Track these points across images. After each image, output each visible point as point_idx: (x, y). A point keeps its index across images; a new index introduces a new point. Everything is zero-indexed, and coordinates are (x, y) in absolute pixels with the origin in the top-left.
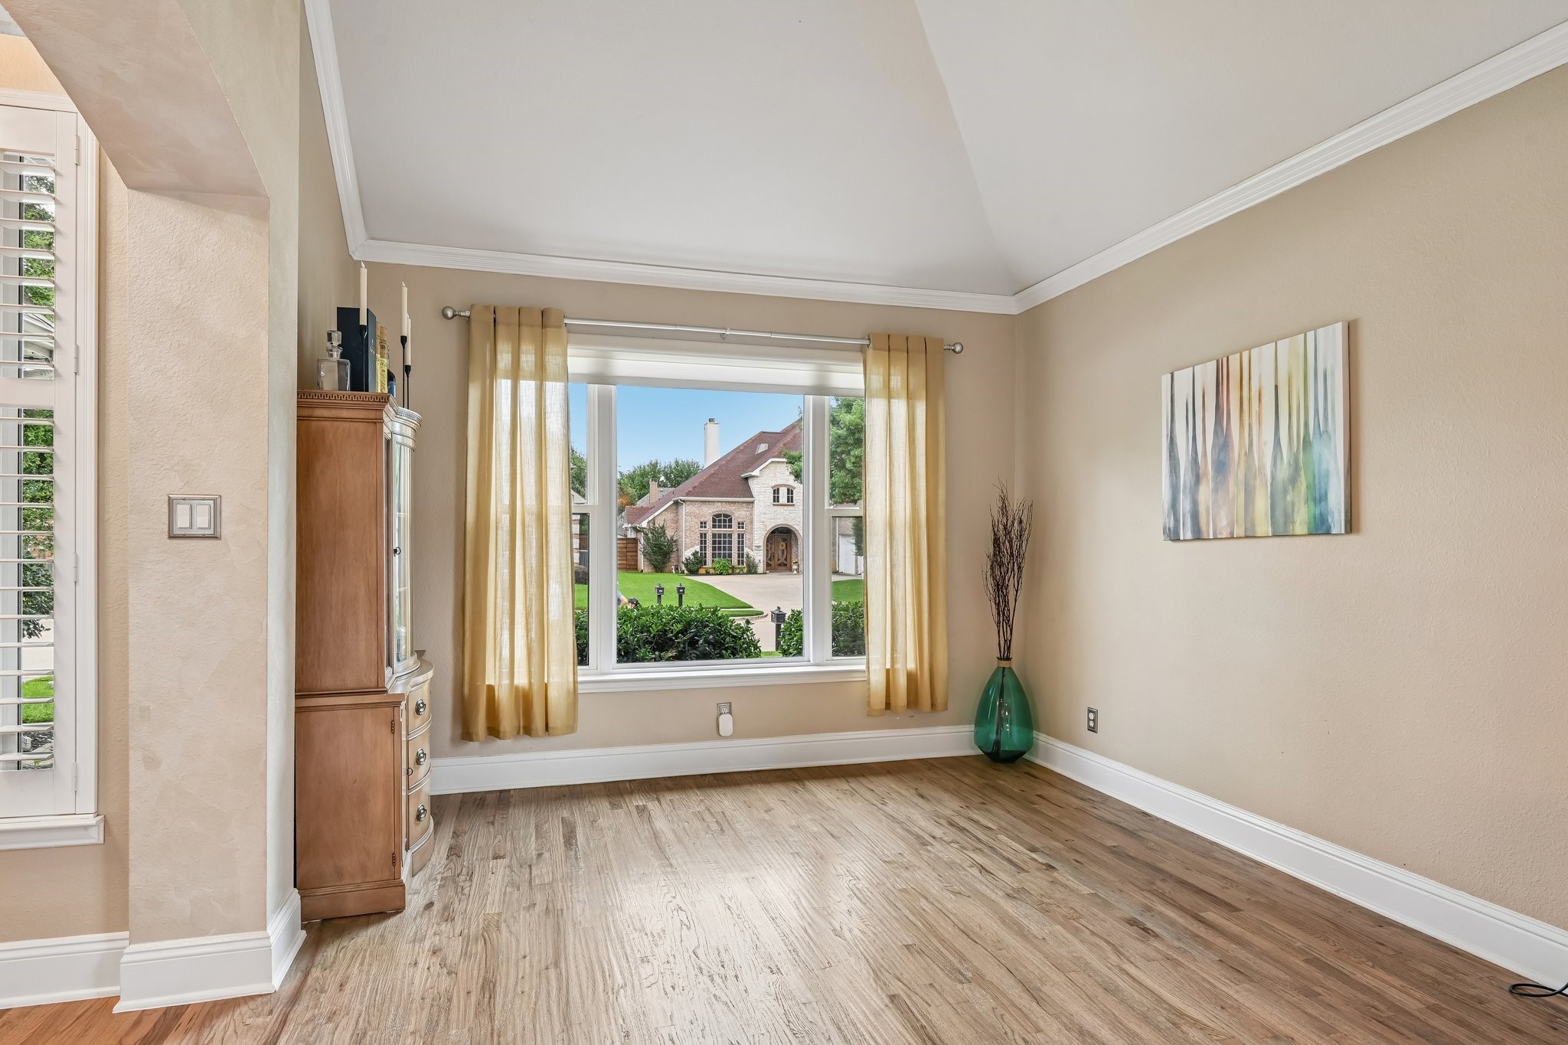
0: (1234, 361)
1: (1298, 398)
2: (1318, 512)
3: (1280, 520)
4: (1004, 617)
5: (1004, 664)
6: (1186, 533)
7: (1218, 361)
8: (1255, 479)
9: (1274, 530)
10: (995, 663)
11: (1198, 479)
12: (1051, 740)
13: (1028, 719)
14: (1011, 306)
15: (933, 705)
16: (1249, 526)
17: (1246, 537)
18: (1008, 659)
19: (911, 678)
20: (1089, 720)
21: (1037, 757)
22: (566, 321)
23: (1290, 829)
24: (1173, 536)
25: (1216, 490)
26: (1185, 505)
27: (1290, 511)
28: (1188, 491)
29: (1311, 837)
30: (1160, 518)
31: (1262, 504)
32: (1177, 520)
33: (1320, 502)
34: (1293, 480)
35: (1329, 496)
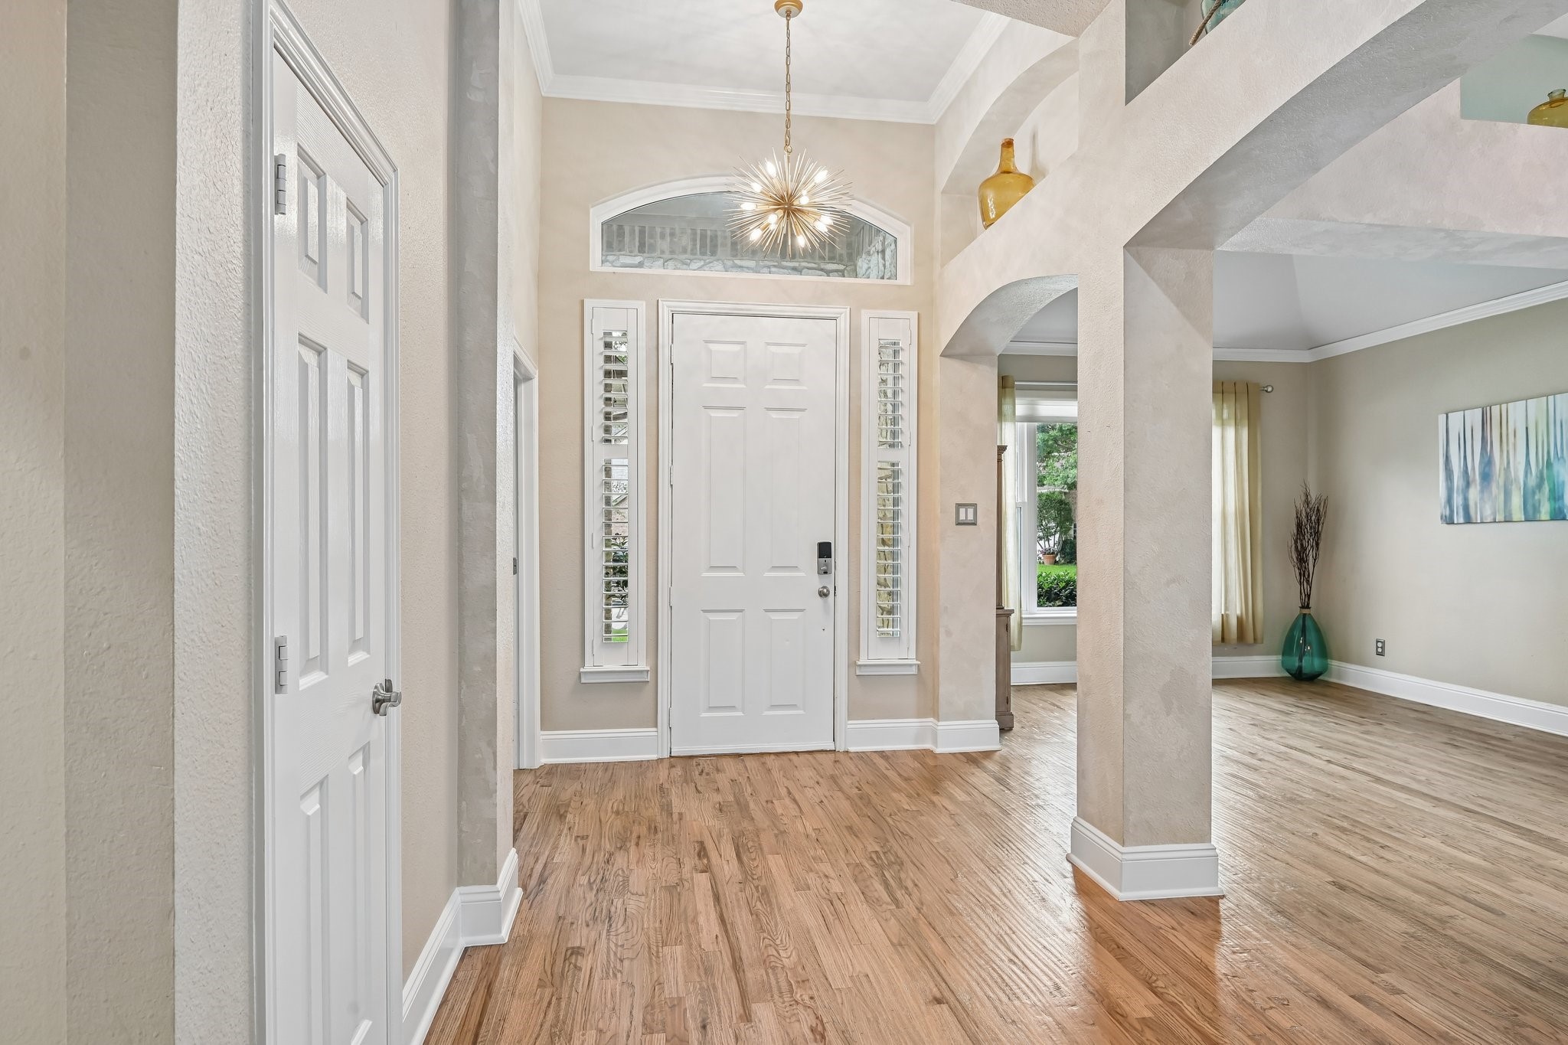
0: (1496, 409)
1: (1543, 437)
2: (1557, 506)
3: (1531, 511)
4: (1304, 576)
5: (1305, 611)
6: (1459, 518)
7: (1483, 408)
8: (1512, 485)
9: (1525, 518)
10: (1297, 611)
11: (1468, 484)
12: (1343, 664)
13: (1324, 652)
14: (1306, 357)
15: (1255, 640)
16: (1507, 514)
17: (1506, 521)
18: (1308, 607)
19: (1240, 620)
20: (1377, 647)
21: (1330, 677)
22: (1016, 383)
23: (1538, 703)
24: (1449, 521)
25: (1482, 491)
26: (1457, 500)
27: (1537, 505)
28: (1460, 491)
29: (1554, 705)
30: (1439, 507)
31: (1517, 501)
32: (1452, 511)
33: (1558, 500)
34: (1540, 486)
35: (1565, 497)
